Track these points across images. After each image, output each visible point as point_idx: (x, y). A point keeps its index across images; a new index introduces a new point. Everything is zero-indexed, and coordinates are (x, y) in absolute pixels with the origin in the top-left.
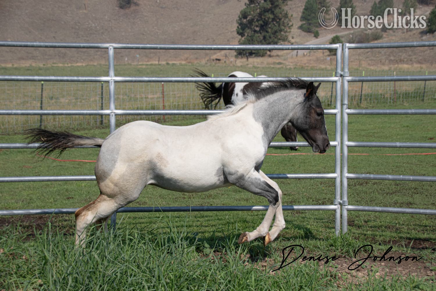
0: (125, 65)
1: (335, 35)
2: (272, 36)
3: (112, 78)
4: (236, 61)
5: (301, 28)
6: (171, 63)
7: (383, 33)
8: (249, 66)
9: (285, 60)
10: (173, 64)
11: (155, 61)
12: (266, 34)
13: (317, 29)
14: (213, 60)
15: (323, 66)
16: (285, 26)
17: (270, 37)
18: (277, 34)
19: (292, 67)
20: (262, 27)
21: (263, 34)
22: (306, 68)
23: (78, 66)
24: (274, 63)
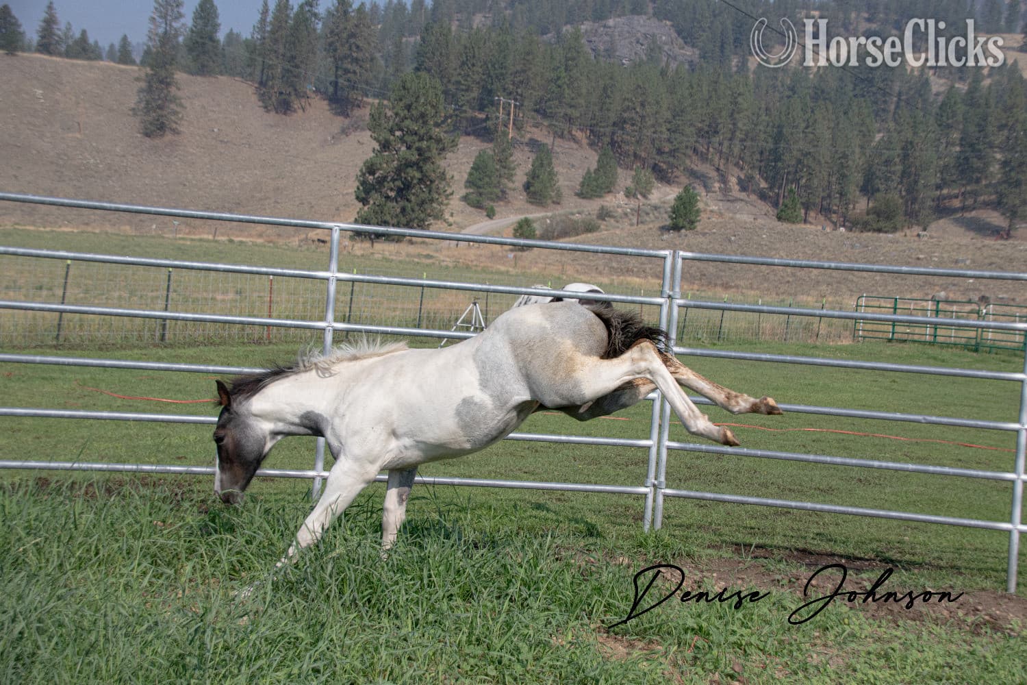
0: (153, 237)
1: (523, 217)
2: (416, 208)
3: (333, 274)
4: (353, 246)
5: (465, 198)
6: (236, 239)
7: (600, 222)
8: (376, 256)
9: (437, 251)
10: (241, 242)
11: (208, 233)
12: (406, 203)
13: (491, 204)
14: (313, 241)
15: (503, 268)
16: (439, 194)
17: (413, 211)
18: (426, 206)
19: (451, 265)
20: (400, 191)
21: (402, 203)
22: (474, 268)
23: (64, 233)
24: (419, 256)
